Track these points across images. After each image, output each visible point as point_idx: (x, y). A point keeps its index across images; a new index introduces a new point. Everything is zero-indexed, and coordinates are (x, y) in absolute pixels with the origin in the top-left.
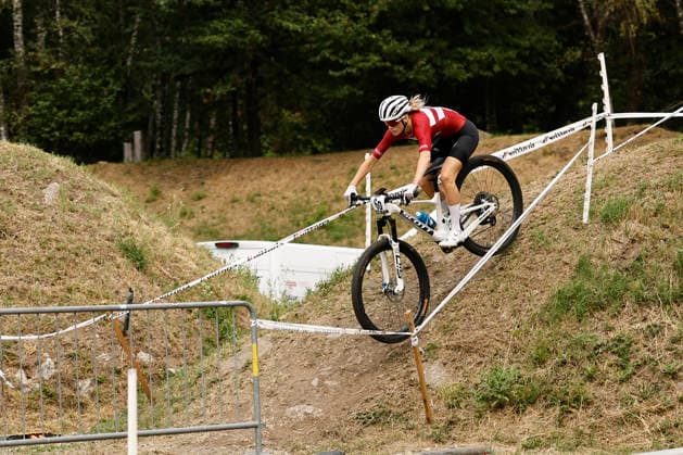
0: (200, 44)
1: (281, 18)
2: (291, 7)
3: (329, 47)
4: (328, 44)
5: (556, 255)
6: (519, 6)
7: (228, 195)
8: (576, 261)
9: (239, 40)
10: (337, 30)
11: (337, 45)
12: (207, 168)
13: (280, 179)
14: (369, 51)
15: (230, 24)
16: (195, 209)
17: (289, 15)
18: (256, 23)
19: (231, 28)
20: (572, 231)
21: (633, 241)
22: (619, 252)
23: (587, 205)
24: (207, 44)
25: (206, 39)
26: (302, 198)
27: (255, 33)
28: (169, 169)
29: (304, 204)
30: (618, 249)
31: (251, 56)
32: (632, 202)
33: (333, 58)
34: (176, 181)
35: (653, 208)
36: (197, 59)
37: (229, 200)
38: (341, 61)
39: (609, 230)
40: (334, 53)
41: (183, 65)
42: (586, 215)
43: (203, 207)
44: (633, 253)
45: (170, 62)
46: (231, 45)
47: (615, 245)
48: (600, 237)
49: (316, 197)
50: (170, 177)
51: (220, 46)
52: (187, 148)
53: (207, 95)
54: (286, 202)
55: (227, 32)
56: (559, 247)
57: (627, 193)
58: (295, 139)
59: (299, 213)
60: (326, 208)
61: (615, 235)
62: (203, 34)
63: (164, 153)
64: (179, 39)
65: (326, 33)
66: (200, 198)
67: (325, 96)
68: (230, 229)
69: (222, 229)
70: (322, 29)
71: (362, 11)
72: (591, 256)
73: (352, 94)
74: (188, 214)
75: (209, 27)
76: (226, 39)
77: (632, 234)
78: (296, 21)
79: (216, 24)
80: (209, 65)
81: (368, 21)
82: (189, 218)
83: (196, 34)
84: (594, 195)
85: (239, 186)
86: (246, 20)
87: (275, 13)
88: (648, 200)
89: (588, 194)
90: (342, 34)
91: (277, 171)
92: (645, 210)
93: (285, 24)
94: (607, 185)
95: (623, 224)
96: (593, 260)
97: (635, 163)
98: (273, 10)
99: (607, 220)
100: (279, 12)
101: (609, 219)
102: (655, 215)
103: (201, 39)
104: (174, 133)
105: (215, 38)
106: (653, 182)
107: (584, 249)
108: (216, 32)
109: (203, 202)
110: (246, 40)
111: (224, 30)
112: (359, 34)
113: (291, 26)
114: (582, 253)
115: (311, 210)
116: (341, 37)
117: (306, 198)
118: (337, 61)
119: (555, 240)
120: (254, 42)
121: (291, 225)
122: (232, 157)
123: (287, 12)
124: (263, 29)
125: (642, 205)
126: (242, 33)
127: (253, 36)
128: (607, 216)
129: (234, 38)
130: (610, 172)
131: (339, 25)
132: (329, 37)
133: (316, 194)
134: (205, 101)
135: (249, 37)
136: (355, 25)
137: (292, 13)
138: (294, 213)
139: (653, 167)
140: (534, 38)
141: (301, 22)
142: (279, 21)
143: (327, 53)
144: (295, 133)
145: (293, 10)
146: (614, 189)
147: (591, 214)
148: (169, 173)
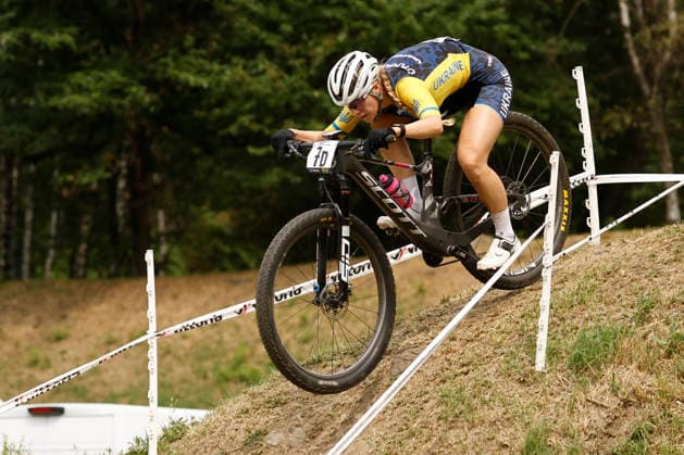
0: (55, 109)
1: (177, 67)
2: (193, 51)
3: (250, 112)
4: (248, 106)
5: (484, 431)
6: (533, 47)
7: (100, 333)
8: (522, 441)
9: (115, 101)
10: (259, 86)
11: (262, 109)
12: (70, 293)
13: (178, 309)
14: (310, 116)
15: (101, 79)
16: (50, 354)
17: (190, 64)
18: (140, 75)
19: (102, 84)
20: (516, 385)
21: (626, 404)
22: (601, 424)
23: (542, 339)
24: (66, 108)
25: (65, 100)
26: (211, 337)
27: (138, 91)
28: (14, 295)
29: (214, 346)
30: (598, 418)
31: (133, 125)
32: (626, 332)
33: (256, 127)
34: (24, 313)
35: (663, 342)
36: (54, 131)
37: (103, 340)
38: (267, 132)
39: (583, 384)
40: (259, 121)
41: (32, 139)
42: (541, 357)
43: (63, 352)
44: (627, 426)
45: (12, 134)
46: (103, 109)
47: (593, 411)
48: (567, 397)
49: (231, 335)
50: (15, 308)
51: (86, 110)
52: (54, 265)
53: (69, 185)
54: (187, 344)
55: (96, 90)
56: (492, 415)
57: (617, 315)
58: (216, 250)
59: (207, 358)
60: (247, 351)
61: (594, 392)
62: (61, 93)
63: (12, 273)
64: (25, 101)
65: (244, 89)
66: (59, 338)
67: (245, 185)
68: (104, 384)
69: (92, 384)
70: (239, 84)
71: (298, 56)
72: (548, 431)
73: (285, 183)
74: (42, 363)
75: (69, 83)
76: (95, 100)
77: (625, 391)
78: (201, 72)
79: (79, 78)
80: (72, 138)
81: (307, 71)
82: (43, 369)
83: (49, 93)
84: (557, 321)
85: (117, 320)
86: (127, 72)
87: (169, 60)
88: (655, 329)
89: (544, 319)
90: (269, 90)
91: (175, 297)
92: (649, 347)
93: (183, 76)
94: (582, 302)
95: (608, 373)
96: (553, 439)
97: (635, 261)
98: (165, 55)
99: (579, 365)
100: (175, 59)
101: (582, 363)
102: (669, 355)
103: (56, 101)
104: (27, 242)
105: (79, 99)
106: (666, 295)
107: (537, 419)
108: (79, 89)
109: (64, 345)
110: (126, 102)
111: (92, 86)
112: (294, 90)
113: (192, 79)
114: (533, 426)
115: (224, 354)
116: (268, 96)
117: (217, 337)
118: (260, 133)
119: (484, 402)
120: (135, 103)
121: (194, 377)
122: (110, 277)
123: (186, 58)
124: (151, 85)
125: (645, 337)
126: (118, 92)
127: (135, 95)
128: (578, 358)
129: (107, 99)
130: (588, 277)
131: (263, 78)
132: (249, 96)
133: (232, 330)
134: (65, 193)
135: (129, 98)
136: (286, 77)
137: (193, 60)
138: (199, 359)
139: (666, 269)
140: (556, 94)
141: (208, 73)
142: (176, 72)
143: (245, 120)
144: (216, 242)
145: (197, 56)
146: (595, 309)
147: (552, 353)
148: (15, 302)
